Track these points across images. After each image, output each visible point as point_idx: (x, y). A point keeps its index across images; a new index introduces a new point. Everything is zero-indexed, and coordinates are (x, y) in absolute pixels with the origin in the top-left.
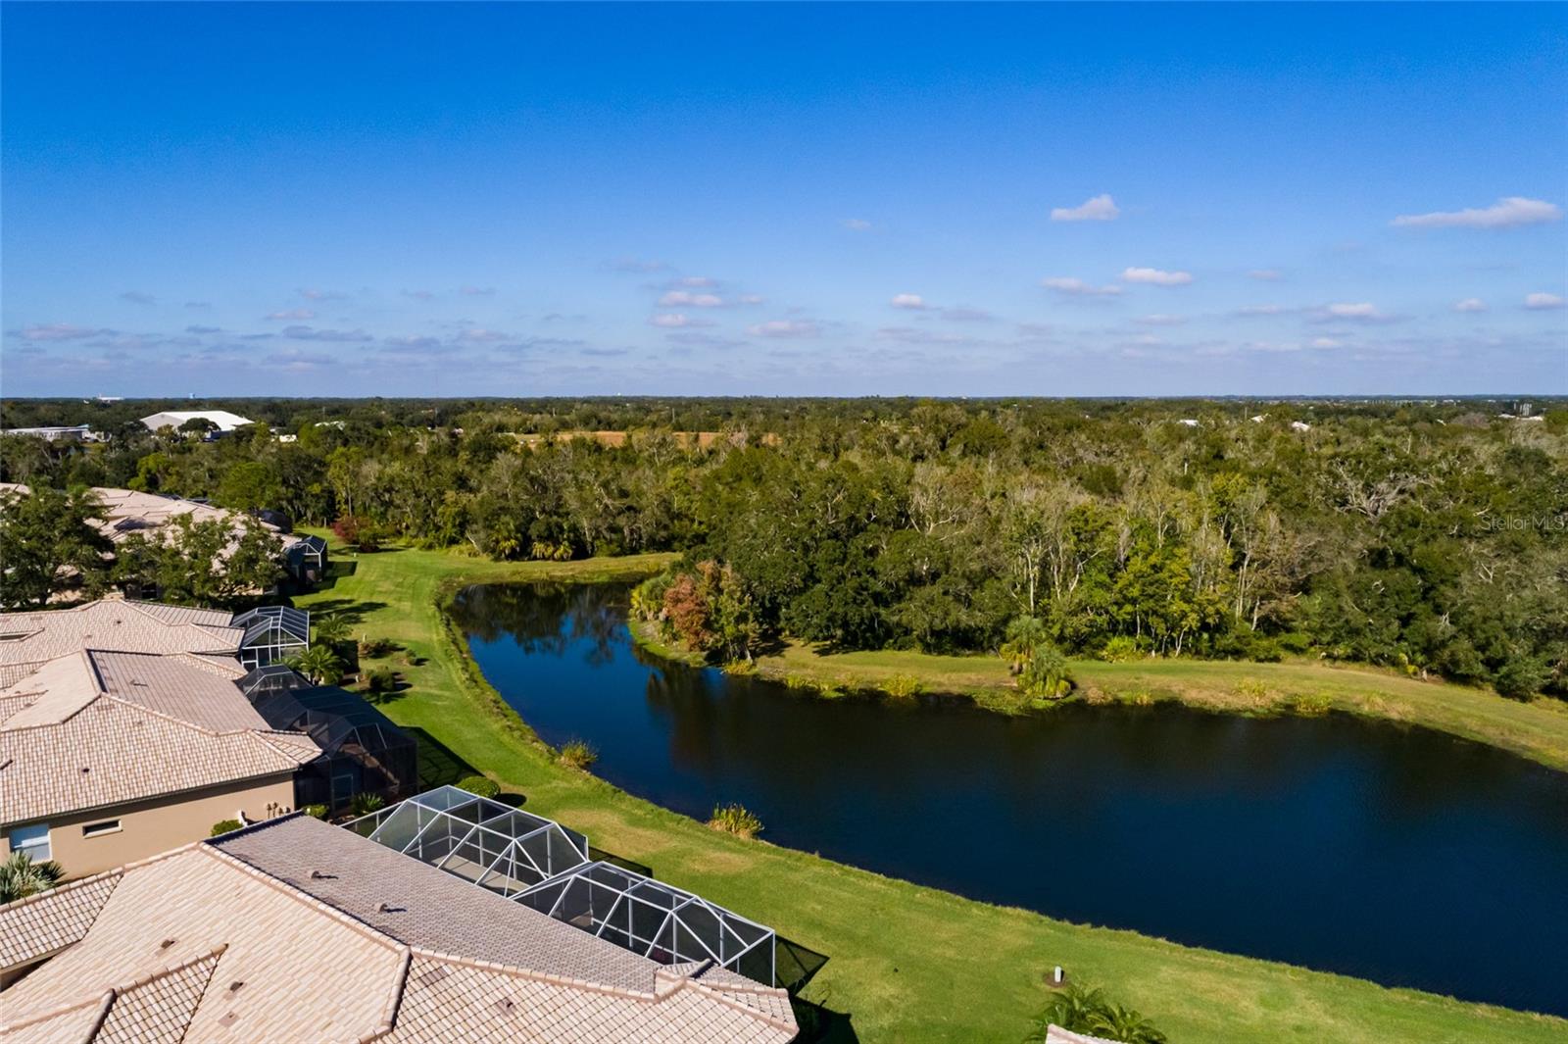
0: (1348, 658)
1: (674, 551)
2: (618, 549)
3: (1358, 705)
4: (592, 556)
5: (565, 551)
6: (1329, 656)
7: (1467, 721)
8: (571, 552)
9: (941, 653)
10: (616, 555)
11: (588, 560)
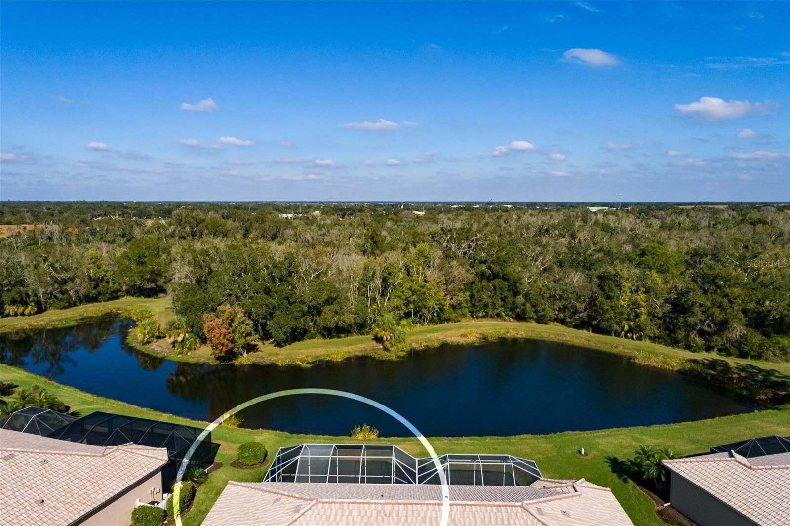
0: (483, 317)
1: (100, 302)
2: (67, 304)
3: (504, 334)
4: (46, 310)
5: (32, 309)
6: (478, 317)
7: (543, 334)
8: (36, 309)
9: (331, 338)
10: (64, 308)
11: (45, 313)
